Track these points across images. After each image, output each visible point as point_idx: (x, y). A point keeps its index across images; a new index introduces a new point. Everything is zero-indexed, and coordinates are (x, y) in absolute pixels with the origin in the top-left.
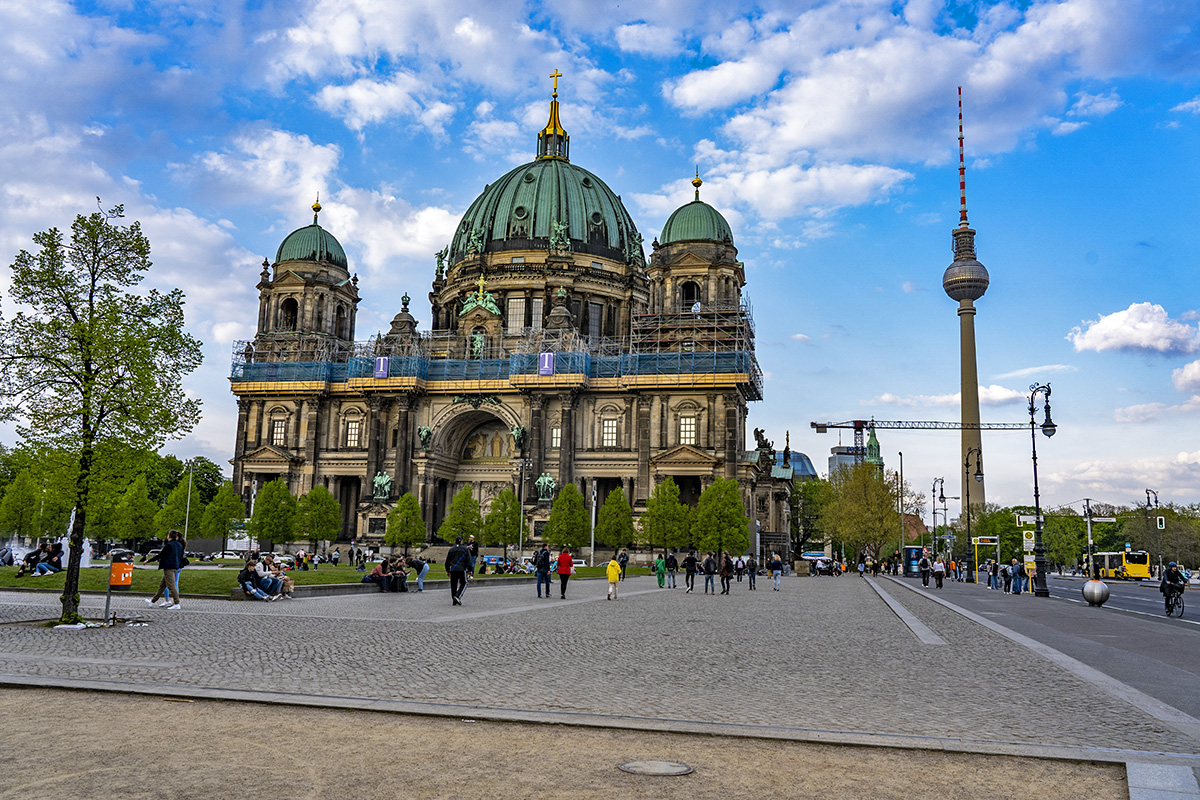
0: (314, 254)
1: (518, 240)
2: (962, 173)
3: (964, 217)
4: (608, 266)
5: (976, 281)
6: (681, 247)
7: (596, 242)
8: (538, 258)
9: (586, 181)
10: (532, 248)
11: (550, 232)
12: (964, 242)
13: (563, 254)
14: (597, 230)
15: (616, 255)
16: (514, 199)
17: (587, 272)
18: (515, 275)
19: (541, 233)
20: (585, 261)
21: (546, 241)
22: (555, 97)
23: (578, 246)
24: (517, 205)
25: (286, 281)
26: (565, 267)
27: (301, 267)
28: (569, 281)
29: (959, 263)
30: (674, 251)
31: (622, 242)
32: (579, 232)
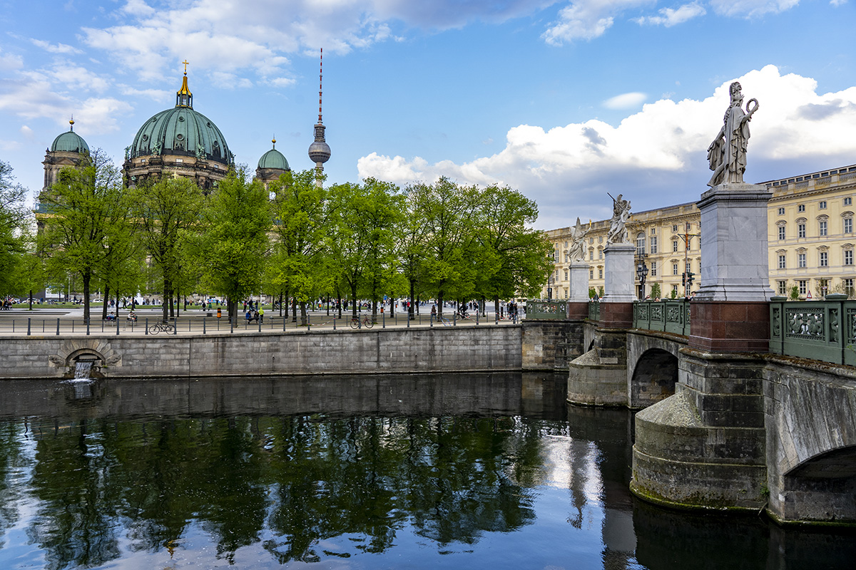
0: (78, 149)
1: (179, 151)
2: (321, 95)
3: (320, 119)
4: (221, 167)
5: (325, 153)
6: (270, 170)
7: (216, 155)
8: (191, 161)
9: (209, 124)
10: (187, 156)
11: (195, 148)
12: (320, 132)
13: (204, 161)
14: (216, 149)
15: (224, 162)
16: (175, 131)
17: (213, 170)
18: (180, 168)
19: (191, 148)
20: (212, 164)
21: (194, 153)
22: (185, 74)
23: (209, 157)
24: (177, 134)
25: (63, 162)
26: (205, 167)
27: (72, 155)
28: (207, 174)
29: (317, 143)
30: (267, 172)
31: (226, 155)
32: (209, 150)
